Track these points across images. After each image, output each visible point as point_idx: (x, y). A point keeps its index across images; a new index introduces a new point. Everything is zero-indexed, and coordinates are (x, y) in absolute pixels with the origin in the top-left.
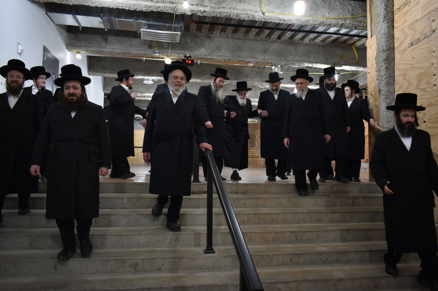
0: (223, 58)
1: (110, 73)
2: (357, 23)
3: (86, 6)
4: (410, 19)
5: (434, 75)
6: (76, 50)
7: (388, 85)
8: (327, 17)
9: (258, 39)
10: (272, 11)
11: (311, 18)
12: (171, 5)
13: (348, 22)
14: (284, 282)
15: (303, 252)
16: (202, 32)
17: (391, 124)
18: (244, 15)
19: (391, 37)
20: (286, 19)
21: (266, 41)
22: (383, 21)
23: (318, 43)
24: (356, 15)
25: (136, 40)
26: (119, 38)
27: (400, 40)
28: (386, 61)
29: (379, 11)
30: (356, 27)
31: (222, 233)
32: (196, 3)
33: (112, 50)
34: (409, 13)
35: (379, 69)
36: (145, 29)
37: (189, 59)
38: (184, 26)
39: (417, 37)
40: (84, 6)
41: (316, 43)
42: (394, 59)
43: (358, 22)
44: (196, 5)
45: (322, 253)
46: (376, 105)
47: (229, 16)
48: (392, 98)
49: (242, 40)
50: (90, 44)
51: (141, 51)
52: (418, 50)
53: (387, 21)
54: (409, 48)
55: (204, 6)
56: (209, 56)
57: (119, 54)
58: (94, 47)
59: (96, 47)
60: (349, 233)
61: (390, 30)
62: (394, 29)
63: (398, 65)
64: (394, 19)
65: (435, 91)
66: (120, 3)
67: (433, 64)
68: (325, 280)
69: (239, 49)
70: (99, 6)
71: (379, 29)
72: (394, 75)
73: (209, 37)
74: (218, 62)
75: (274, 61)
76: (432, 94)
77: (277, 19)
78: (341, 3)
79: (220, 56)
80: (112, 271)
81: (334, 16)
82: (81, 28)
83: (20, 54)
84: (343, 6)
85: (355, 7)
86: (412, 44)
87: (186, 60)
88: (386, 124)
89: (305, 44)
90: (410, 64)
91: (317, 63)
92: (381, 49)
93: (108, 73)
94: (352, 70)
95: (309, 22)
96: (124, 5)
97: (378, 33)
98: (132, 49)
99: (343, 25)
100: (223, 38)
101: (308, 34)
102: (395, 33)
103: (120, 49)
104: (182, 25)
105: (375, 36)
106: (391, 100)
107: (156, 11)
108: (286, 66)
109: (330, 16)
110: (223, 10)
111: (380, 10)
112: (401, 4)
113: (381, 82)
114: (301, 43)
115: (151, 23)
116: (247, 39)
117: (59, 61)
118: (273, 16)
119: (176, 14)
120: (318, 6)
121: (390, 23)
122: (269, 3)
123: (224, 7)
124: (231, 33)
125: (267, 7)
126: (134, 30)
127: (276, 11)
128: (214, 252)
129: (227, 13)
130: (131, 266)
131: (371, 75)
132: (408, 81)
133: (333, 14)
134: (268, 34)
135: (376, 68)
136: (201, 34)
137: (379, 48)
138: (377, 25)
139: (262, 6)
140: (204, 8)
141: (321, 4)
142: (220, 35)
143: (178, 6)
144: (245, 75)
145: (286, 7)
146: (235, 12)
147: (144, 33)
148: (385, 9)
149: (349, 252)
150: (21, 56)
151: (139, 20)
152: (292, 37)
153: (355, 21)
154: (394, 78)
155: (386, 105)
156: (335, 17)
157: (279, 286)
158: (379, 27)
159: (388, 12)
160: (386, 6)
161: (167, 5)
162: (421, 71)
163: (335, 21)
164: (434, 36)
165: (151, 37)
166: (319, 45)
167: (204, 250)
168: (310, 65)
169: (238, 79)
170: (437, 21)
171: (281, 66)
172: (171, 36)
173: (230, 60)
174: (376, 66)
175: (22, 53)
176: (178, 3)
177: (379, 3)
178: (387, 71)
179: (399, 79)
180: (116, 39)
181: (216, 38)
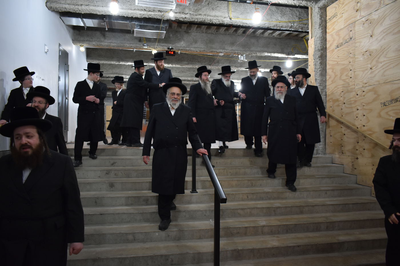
0: (200, 49)
1: (104, 60)
2: (303, 25)
3: (94, 14)
4: (337, 27)
5: (351, 70)
6: (80, 44)
7: (321, 76)
8: (279, 21)
9: (227, 33)
10: (237, 16)
12: (160, 13)
13: (295, 25)
15: (256, 192)
16: (182, 28)
18: (216, 20)
19: (324, 39)
20: (248, 23)
21: (234, 35)
22: (319, 28)
23: (275, 37)
24: (302, 19)
25: (129, 35)
26: (115, 34)
27: (330, 43)
28: (320, 58)
30: (302, 28)
32: (179, 11)
33: (109, 44)
34: (336, 23)
35: (316, 63)
36: (138, 29)
37: (171, 50)
38: (168, 26)
39: (341, 42)
40: (93, 14)
41: (274, 36)
42: (326, 56)
44: (179, 12)
45: (268, 193)
47: (204, 21)
48: (324, 85)
50: (92, 38)
51: (133, 44)
52: (342, 51)
53: (321, 28)
54: (336, 49)
55: (185, 13)
56: (188, 48)
57: (115, 47)
58: (95, 41)
59: (96, 42)
61: (323, 35)
62: (327, 34)
63: (328, 61)
64: (326, 26)
65: (351, 81)
67: (350, 62)
68: (268, 208)
69: (211, 41)
70: (104, 14)
71: (316, 34)
72: (326, 68)
73: (187, 32)
74: (195, 52)
75: (240, 52)
76: (349, 84)
77: (241, 23)
78: (291, 9)
79: (197, 48)
81: (285, 20)
82: (86, 27)
83: (46, 53)
84: (292, 12)
86: (338, 47)
87: (169, 51)
89: (265, 37)
90: (336, 61)
91: (274, 53)
92: (317, 49)
93: (103, 60)
94: (303, 58)
96: (124, 14)
97: (315, 36)
98: (125, 43)
99: (292, 26)
100: (199, 32)
101: (266, 31)
102: (327, 37)
103: (116, 43)
104: (166, 25)
105: (314, 38)
107: (148, 17)
108: (250, 55)
109: (282, 20)
110: (200, 17)
111: (317, 19)
112: (331, 16)
113: (317, 74)
114: (262, 36)
115: (142, 24)
116: (218, 34)
117: (68, 53)
118: (238, 21)
119: (163, 19)
120: (273, 12)
121: (323, 29)
122: (235, 10)
123: (200, 15)
124: (205, 29)
125: (233, 13)
126: (129, 29)
127: (240, 16)
128: (197, 192)
129: (203, 19)
130: (144, 201)
131: (311, 67)
132: (335, 73)
133: (284, 18)
134: (234, 30)
135: (314, 62)
136: (181, 30)
137: (316, 47)
138: (315, 30)
139: (229, 13)
140: (185, 15)
141: (275, 11)
142: (196, 30)
143: (165, 14)
144: (217, 61)
146: (209, 18)
147: (137, 32)
148: (320, 19)
150: (47, 54)
151: (133, 22)
152: (254, 32)
153: (301, 24)
154: (326, 70)
156: (286, 21)
158: (315, 32)
159: (323, 21)
160: (321, 17)
161: (157, 13)
162: (343, 67)
163: (286, 24)
164: (351, 42)
165: (142, 34)
166: (276, 38)
167: (191, 191)
168: (269, 54)
169: (211, 64)
170: (353, 31)
171: (246, 55)
172: (158, 34)
173: (204, 51)
174: (314, 61)
175: (48, 52)
176: (165, 12)
177: (316, 14)
178: (321, 65)
179: (329, 71)
180: (113, 35)
181: (193, 33)
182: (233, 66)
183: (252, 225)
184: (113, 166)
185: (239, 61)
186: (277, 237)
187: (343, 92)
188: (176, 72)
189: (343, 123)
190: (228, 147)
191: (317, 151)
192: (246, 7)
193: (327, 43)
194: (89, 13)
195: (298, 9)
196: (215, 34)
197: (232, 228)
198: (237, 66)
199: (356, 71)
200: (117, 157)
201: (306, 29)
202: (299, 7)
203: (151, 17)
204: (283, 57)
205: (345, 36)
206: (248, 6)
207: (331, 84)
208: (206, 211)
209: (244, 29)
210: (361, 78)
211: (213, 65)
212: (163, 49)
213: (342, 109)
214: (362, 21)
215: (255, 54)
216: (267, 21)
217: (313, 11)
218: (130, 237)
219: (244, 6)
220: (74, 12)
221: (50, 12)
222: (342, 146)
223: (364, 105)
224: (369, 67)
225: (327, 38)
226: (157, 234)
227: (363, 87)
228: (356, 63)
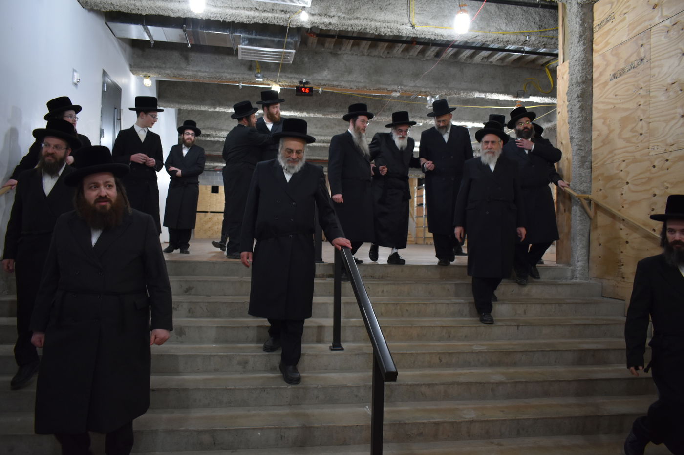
0: (356, 84)
1: (189, 104)
2: (546, 39)
4: (614, 41)
5: (641, 120)
6: (145, 73)
7: (582, 131)
8: (503, 31)
9: (406, 56)
10: (425, 22)
11: (480, 33)
12: (283, 15)
13: (533, 38)
14: (429, 385)
15: (456, 351)
16: (326, 47)
17: (585, 185)
18: (386, 29)
19: (588, 64)
20: (445, 34)
21: (419, 59)
22: (579, 42)
23: (494, 63)
24: (545, 28)
25: (230, 58)
26: (206, 55)
27: (601, 69)
28: (580, 98)
29: (573, 27)
30: (545, 44)
31: (352, 327)
32: (318, 13)
33: (195, 73)
34: (612, 33)
35: (571, 108)
36: (245, 45)
37: (306, 86)
38: (300, 40)
39: (622, 66)
40: (162, 16)
41: (491, 62)
42: (592, 95)
43: (548, 38)
45: (479, 353)
46: (567, 158)
47: (364, 30)
48: (587, 149)
49: (383, 58)
50: (164, 63)
51: (237, 74)
52: (623, 84)
53: (583, 41)
54: (611, 80)
55: (329, 16)
56: (336, 81)
57: (206, 79)
58: (170, 68)
59: (171, 69)
60: (518, 329)
61: (587, 55)
62: (594, 53)
63: (597, 103)
64: (593, 38)
65: (642, 141)
66: (212, 13)
67: (640, 105)
68: (481, 383)
69: (378, 71)
70: (182, 17)
71: (572, 53)
72: (592, 117)
73: (334, 54)
75: (429, 90)
76: (638, 146)
77: (432, 34)
78: (524, 11)
79: (351, 81)
80: (216, 370)
81: (513, 30)
82: (153, 43)
83: (76, 84)
84: (526, 15)
85: (545, 16)
86: (615, 76)
87: (302, 88)
88: (578, 185)
89: (475, 64)
90: (612, 104)
91: (492, 92)
92: (574, 81)
93: (186, 104)
94: (544, 102)
95: (478, 38)
96: (218, 15)
97: (570, 58)
98: (224, 72)
99: (526, 42)
100: (356, 55)
101: (479, 51)
103: (207, 72)
104: (297, 39)
105: (568, 61)
106: (586, 152)
107: (261, 23)
108: (448, 97)
109: (508, 29)
110: (356, 22)
111: (575, 26)
112: (602, 19)
113: (574, 127)
114: (469, 62)
115: (253, 36)
116: (390, 57)
117: (121, 89)
118: (427, 30)
119: (289, 27)
120: (491, 15)
121: (587, 44)
122: (422, 11)
123: (357, 18)
124: (367, 48)
125: (418, 16)
126: (229, 45)
127: (431, 22)
128: (343, 349)
129: (362, 26)
130: (239, 363)
131: (562, 116)
132: (609, 126)
133: (512, 26)
134: (420, 50)
135: (568, 107)
136: (323, 49)
137: (572, 79)
138: (570, 46)
139: (411, 15)
140: (329, 19)
141: (496, 13)
142: (351, 51)
143: (293, 16)
144: (388, 108)
145: (445, 16)
146: (373, 24)
147: (244, 51)
148: (581, 25)
149: (515, 351)
151: (237, 32)
152: (456, 55)
153: (543, 37)
154: (592, 121)
155: (578, 158)
156: (515, 32)
157: (423, 389)
158: (572, 49)
159: (586, 29)
160: (583, 21)
161: (278, 15)
162: (625, 114)
163: (515, 36)
164: (642, 66)
165: (253, 56)
166: (495, 65)
167: (330, 347)
168: (483, 95)
169: (377, 113)
170: (647, 47)
171: (440, 96)
172: (282, 55)
173: (365, 87)
174: (567, 103)
175: (78, 84)
176: (293, 12)
177: (574, 16)
178: (581, 112)
179: (597, 123)
180: (201, 57)
181: (346, 56)
182: (417, 116)
183: (449, 418)
184: (187, 293)
185: (427, 107)
186: (499, 445)
187: (624, 161)
188: (316, 128)
189: (624, 220)
190: (404, 261)
191: (572, 272)
192: (443, 6)
193: (594, 70)
194: (154, 14)
195: (537, 9)
196: (384, 57)
197: (409, 424)
198: (423, 116)
199: (651, 120)
200: (195, 277)
201: (552, 46)
202: (540, 6)
203: (268, 23)
204: (508, 101)
205: (631, 56)
206: (446, 3)
207: (601, 146)
208: (358, 387)
209: (438, 49)
210: (662, 136)
211: (380, 115)
212: (292, 84)
213: (622, 194)
214: (666, 27)
215: (456, 94)
216: (480, 30)
217: (567, 11)
218: (206, 438)
219: (437, 4)
220: (129, 11)
221: (85, 12)
222: (623, 265)
223: (668, 185)
224: (680, 114)
225: (594, 61)
226: (259, 434)
227: (666, 151)
228: (651, 105)
